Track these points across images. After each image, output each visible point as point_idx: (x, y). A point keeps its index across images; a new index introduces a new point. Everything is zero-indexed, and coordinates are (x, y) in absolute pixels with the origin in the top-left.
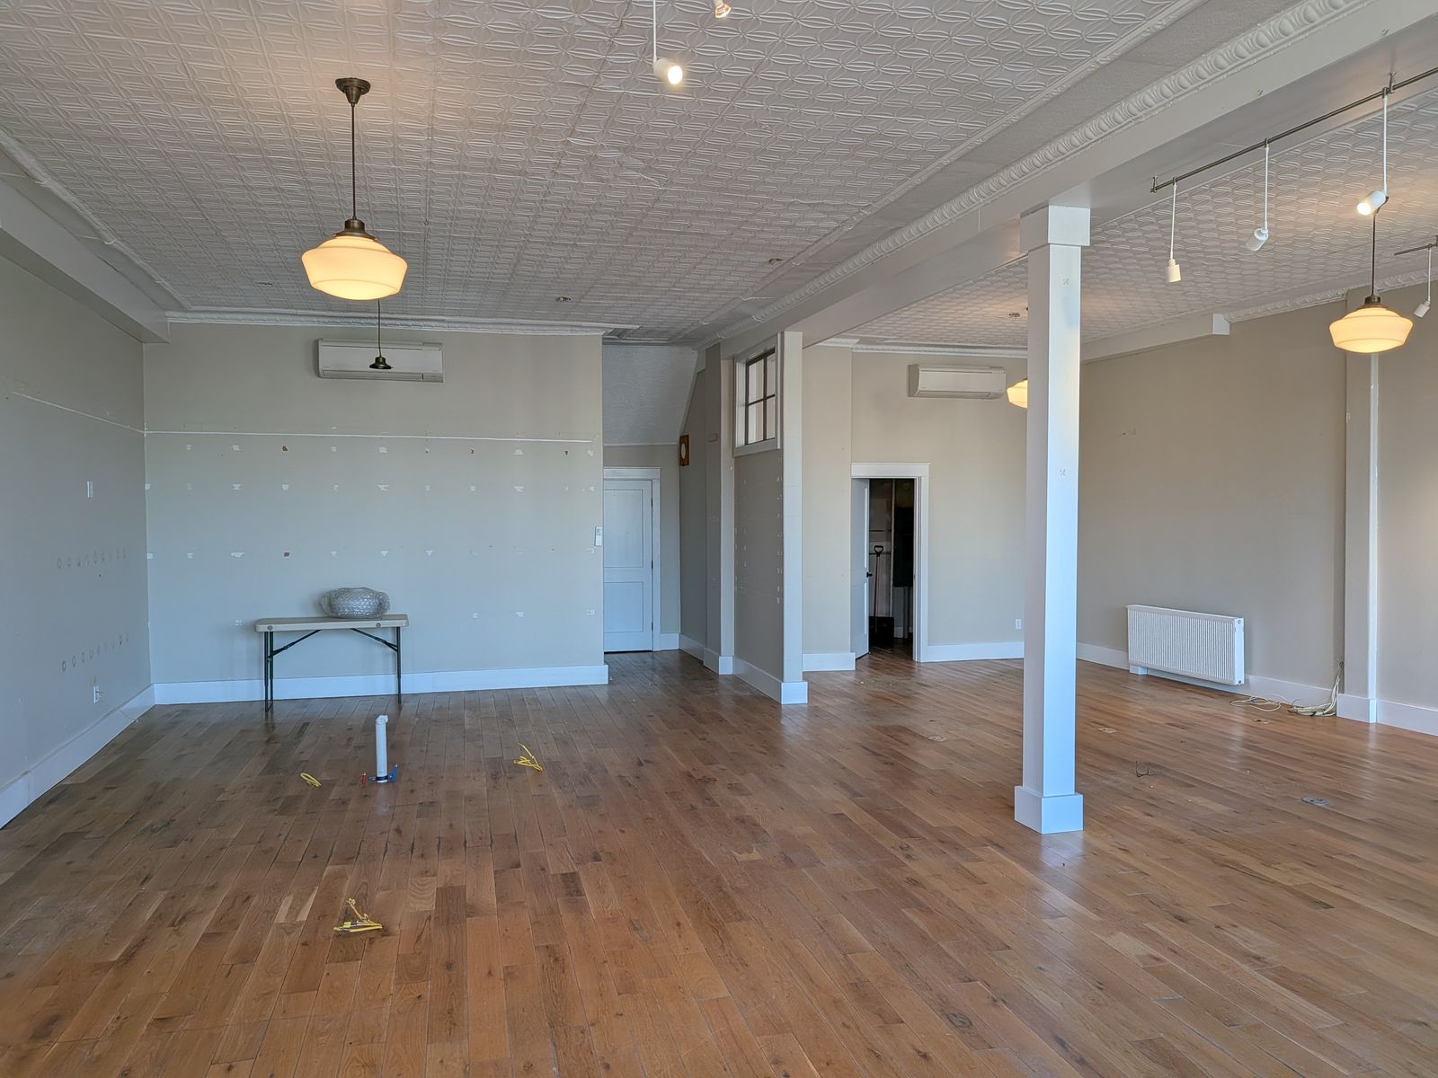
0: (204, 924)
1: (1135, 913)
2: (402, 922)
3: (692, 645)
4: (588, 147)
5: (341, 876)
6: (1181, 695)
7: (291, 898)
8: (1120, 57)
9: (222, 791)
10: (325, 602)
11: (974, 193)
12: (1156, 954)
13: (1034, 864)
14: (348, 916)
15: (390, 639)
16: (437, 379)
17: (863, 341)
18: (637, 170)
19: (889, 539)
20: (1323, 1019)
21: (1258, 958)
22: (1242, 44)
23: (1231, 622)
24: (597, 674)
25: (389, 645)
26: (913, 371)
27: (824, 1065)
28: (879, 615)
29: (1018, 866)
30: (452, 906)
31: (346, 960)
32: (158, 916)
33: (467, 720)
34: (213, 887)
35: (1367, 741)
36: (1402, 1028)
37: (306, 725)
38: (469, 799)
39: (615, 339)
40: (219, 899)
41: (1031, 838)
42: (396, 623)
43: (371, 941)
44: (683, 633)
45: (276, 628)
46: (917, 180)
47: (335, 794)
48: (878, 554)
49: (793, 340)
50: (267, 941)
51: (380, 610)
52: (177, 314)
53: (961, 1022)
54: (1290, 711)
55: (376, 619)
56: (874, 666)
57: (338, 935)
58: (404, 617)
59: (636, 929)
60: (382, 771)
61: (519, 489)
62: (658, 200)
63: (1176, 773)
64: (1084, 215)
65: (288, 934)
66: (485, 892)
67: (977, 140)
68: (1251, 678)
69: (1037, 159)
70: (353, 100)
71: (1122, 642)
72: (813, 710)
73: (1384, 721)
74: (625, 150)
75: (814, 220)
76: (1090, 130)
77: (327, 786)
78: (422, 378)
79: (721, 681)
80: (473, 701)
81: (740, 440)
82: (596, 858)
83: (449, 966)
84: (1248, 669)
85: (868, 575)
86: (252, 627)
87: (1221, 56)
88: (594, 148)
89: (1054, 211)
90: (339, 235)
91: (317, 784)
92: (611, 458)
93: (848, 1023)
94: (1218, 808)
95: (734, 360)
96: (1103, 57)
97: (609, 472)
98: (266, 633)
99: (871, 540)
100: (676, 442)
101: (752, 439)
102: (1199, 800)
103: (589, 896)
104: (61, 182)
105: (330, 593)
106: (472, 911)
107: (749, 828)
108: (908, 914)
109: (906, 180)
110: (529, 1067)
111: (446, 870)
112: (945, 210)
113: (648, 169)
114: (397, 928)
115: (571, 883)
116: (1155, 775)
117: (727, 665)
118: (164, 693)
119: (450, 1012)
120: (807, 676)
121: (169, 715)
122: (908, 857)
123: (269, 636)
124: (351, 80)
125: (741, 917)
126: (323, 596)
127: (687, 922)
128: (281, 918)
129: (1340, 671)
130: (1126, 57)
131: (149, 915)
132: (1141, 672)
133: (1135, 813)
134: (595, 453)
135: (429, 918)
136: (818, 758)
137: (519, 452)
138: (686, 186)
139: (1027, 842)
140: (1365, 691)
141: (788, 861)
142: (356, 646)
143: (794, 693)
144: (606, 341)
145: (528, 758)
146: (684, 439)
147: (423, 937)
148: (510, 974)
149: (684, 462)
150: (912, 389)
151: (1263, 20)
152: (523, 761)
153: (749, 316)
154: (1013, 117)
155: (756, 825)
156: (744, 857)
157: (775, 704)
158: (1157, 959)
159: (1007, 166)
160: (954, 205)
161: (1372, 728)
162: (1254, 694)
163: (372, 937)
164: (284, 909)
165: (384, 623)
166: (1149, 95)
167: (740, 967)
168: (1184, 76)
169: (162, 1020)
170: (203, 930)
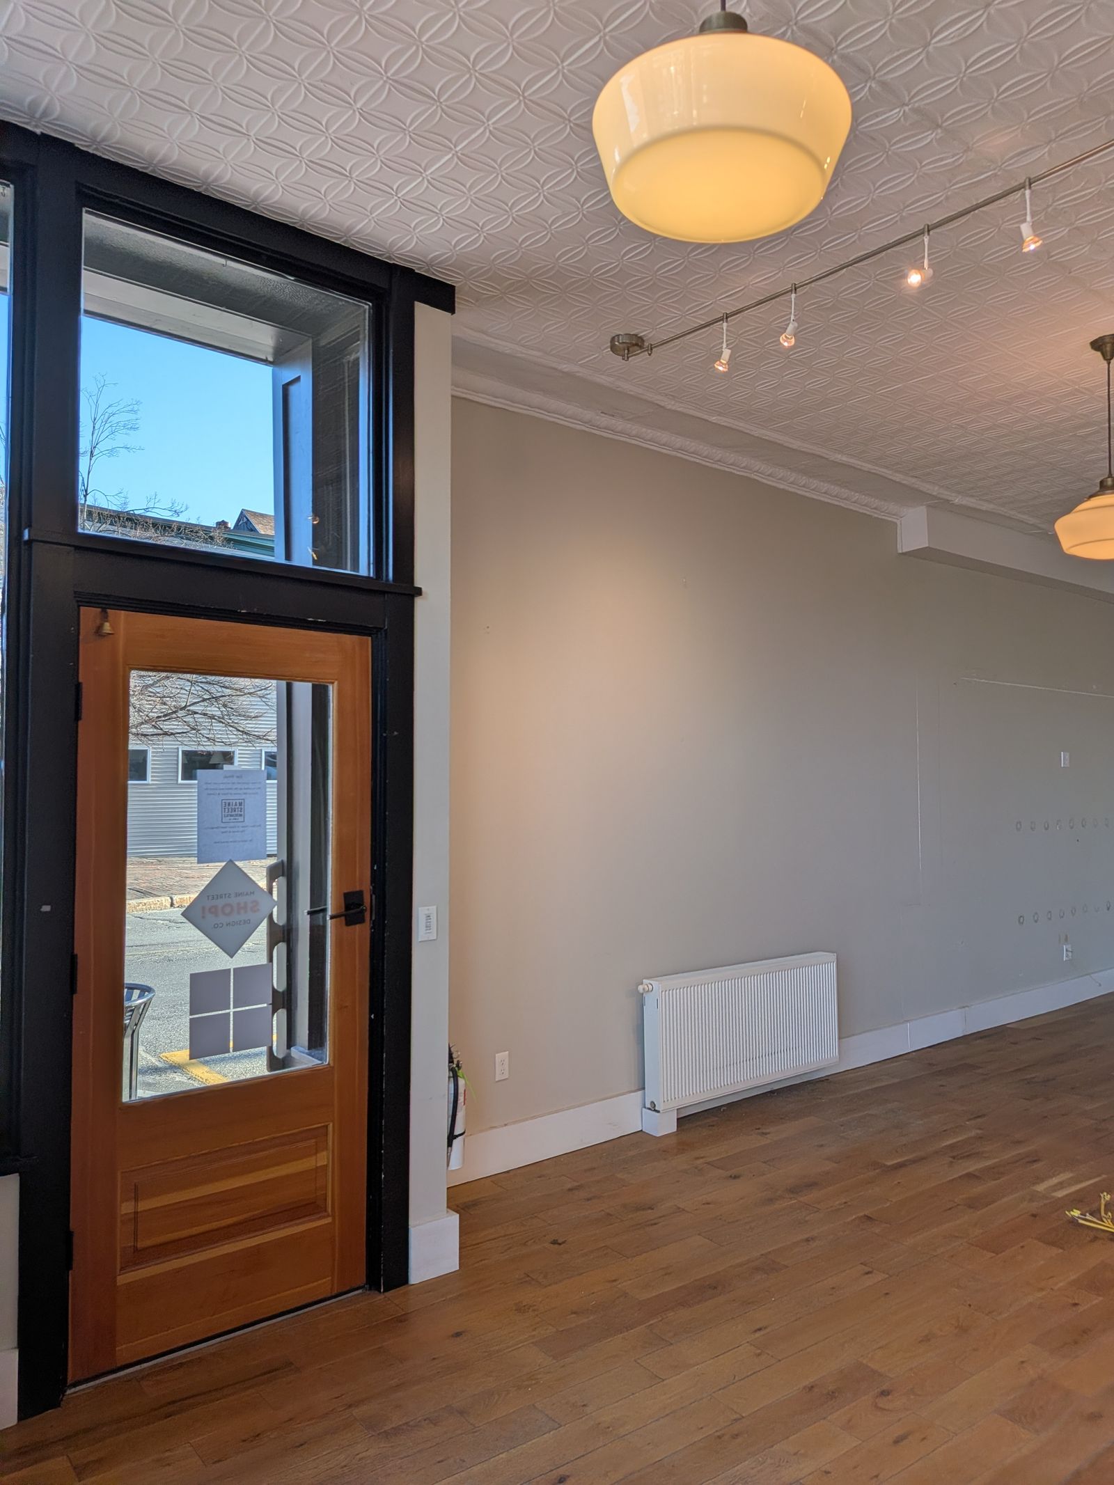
31: (1051, 1244)
32: (953, 1147)
34: (1020, 1142)
57: (1069, 1222)
65: (1030, 1201)
104: (971, 496)
119: (1086, 1331)
128: (1041, 1188)
131: (947, 1143)
164: (1055, 1180)
169: (868, 1218)
170: (971, 1170)
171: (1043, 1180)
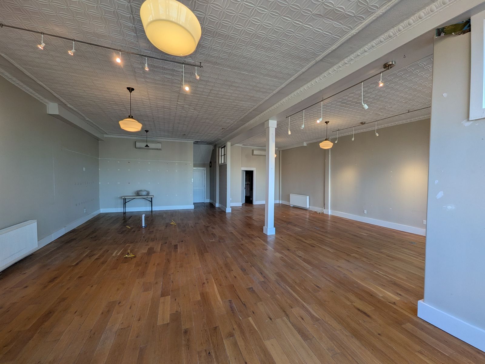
0: (96, 257)
1: (281, 249)
2: (139, 255)
3: (212, 201)
4: (182, 104)
5: (129, 246)
6: (298, 210)
7: (117, 251)
8: (277, 92)
9: (109, 230)
10: (137, 193)
11: (257, 117)
12: (283, 256)
13: (266, 241)
14: (128, 254)
15: (150, 200)
16: (160, 149)
17: (243, 145)
18: (193, 109)
19: (249, 182)
20: (309, 267)
21: (300, 257)
22: (298, 91)
23: (307, 197)
24: (192, 207)
25: (150, 201)
26: (253, 151)
27: (216, 280)
28: (248, 196)
29: (262, 241)
30: (151, 251)
31: (125, 263)
32: (87, 255)
33: (164, 216)
34: (101, 249)
35: (328, 218)
36: (322, 269)
37: (131, 216)
38: (160, 231)
39: (196, 143)
40: (101, 252)
41: (266, 236)
42: (151, 197)
43: (132, 259)
44: (210, 199)
45: (126, 197)
46: (246, 114)
47: (133, 230)
48: (248, 184)
49: (229, 144)
50: (109, 260)
51: (148, 194)
52: (106, 135)
53: (244, 270)
54: (316, 212)
55: (147, 196)
56: (246, 205)
57: (125, 258)
58: (153, 196)
59: (186, 255)
60: (143, 225)
61: (176, 171)
62: (198, 116)
63: (294, 224)
64: (276, 122)
65: (114, 258)
66: (158, 248)
67: (255, 107)
68: (310, 207)
69: (267, 111)
70: (131, 92)
71: (289, 200)
72: (232, 213)
73: (331, 214)
74: (189, 105)
75: (229, 121)
76: (275, 106)
77: (132, 228)
78: (157, 149)
79: (216, 208)
80: (166, 212)
81: (220, 162)
82: (182, 242)
83: (146, 263)
84: (309, 205)
85: (245, 188)
86: (121, 198)
87: (295, 93)
88: (183, 104)
89: (270, 121)
90: (127, 118)
91: (130, 228)
92: (195, 166)
93: (223, 271)
94: (299, 230)
95: (219, 147)
96: (274, 92)
97: (195, 168)
98: (124, 199)
99: (246, 182)
100: (209, 163)
101: (222, 162)
102: (297, 228)
103: (179, 250)
104: (72, 106)
105: (138, 191)
106: (154, 252)
107: (214, 235)
108: (239, 251)
109: (244, 114)
110: (156, 283)
111: (151, 244)
112: (252, 120)
113: (195, 109)
114: (137, 256)
115: (176, 246)
116: (290, 224)
117: (217, 205)
118: (103, 211)
119: (144, 272)
120: (231, 207)
121: (103, 215)
122: (242, 240)
123: (125, 199)
124: (130, 88)
125: (207, 252)
126: (136, 191)
127: (197, 253)
128: (114, 255)
129: (324, 205)
130: (278, 92)
131: (84, 255)
132: (292, 206)
133: (285, 231)
134: (192, 164)
135: (145, 254)
136: (230, 222)
137: (177, 164)
138: (203, 113)
139: (264, 237)
140: (328, 209)
141: (219, 241)
142: (143, 201)
143: (228, 210)
144: (194, 143)
145: (173, 222)
146: (211, 162)
147: (143, 258)
148: (158, 264)
149: (210, 167)
150: (253, 154)
151: (301, 87)
152: (172, 223)
153: (221, 139)
154: (261, 103)
155: (215, 235)
156: (211, 241)
157: (225, 212)
158: (282, 257)
159: (262, 113)
160: (254, 119)
161: (329, 216)
162: (310, 210)
163: (132, 258)
164: (115, 253)
165: (148, 197)
166: (284, 100)
167: (205, 262)
168: (289, 97)
169: (80, 277)
170: (96, 258)
171: (113, 254)
